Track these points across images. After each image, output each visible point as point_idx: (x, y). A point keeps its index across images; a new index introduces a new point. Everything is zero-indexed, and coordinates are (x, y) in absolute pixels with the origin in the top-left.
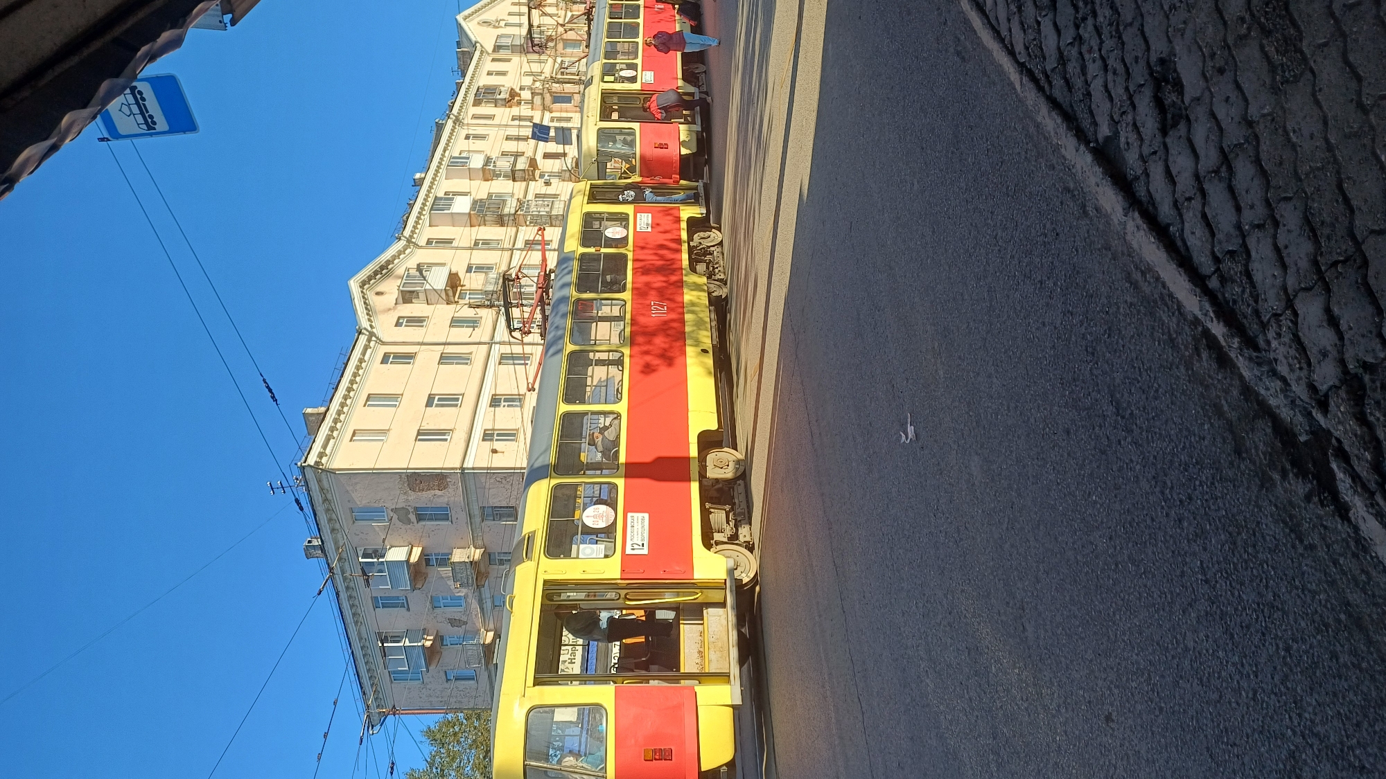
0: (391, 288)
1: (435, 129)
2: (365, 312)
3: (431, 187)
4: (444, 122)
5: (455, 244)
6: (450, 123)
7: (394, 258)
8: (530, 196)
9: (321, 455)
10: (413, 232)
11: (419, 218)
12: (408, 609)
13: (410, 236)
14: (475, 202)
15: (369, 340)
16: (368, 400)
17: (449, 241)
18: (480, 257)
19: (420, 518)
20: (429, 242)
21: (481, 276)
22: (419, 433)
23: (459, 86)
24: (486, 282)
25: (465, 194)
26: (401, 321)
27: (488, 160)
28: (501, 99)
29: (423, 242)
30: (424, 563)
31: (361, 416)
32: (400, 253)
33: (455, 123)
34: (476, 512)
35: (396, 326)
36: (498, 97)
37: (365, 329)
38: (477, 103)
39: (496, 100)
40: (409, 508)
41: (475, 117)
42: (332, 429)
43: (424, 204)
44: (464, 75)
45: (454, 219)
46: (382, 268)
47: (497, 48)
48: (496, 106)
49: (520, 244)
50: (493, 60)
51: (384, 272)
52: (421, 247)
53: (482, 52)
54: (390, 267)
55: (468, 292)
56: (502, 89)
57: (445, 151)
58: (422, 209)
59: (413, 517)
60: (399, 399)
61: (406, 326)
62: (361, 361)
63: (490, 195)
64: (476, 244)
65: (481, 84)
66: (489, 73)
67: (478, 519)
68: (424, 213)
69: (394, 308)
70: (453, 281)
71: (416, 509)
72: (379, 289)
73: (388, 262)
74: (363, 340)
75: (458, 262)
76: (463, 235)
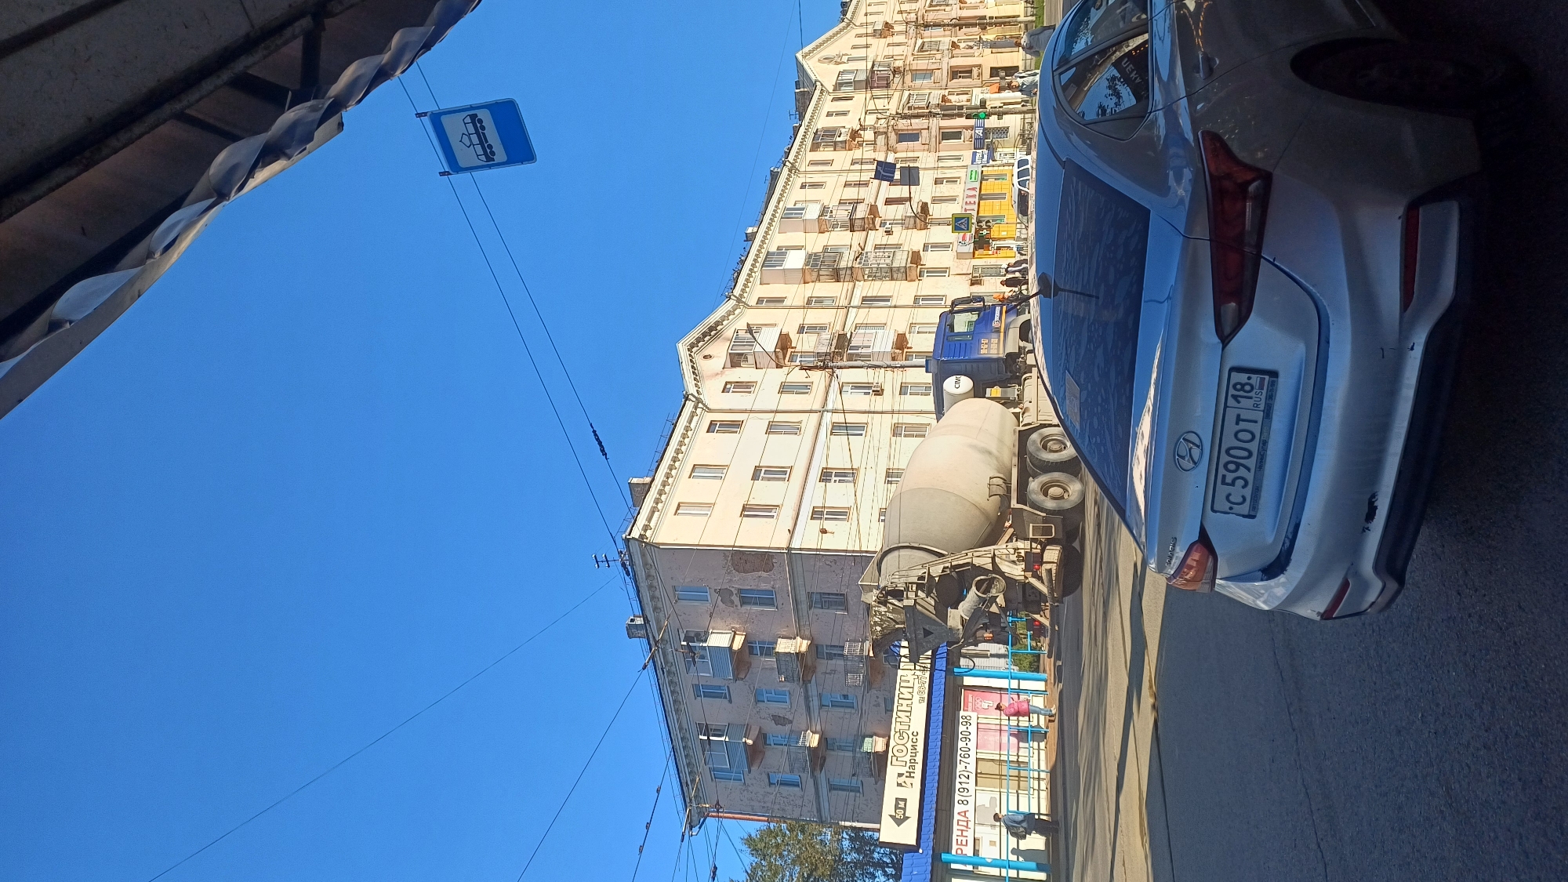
0: (719, 350)
1: (769, 178)
2: (693, 376)
3: (763, 242)
4: (779, 170)
5: (787, 303)
6: (785, 171)
7: (723, 318)
8: (869, 248)
9: (646, 528)
10: (743, 291)
11: (749, 275)
12: (730, 701)
13: (740, 295)
14: (809, 256)
15: (696, 407)
16: (693, 470)
17: (781, 300)
18: (814, 317)
19: (744, 601)
20: (760, 301)
21: (813, 338)
22: (744, 509)
23: (796, 130)
24: (819, 342)
25: (799, 248)
26: (728, 386)
27: (824, 210)
28: (841, 142)
29: (753, 302)
30: (747, 651)
31: (685, 488)
32: (730, 313)
33: (790, 171)
34: (803, 597)
35: (723, 392)
36: (838, 139)
37: (692, 394)
38: (815, 147)
39: (835, 142)
40: (733, 590)
41: (813, 163)
42: (657, 502)
43: (755, 260)
44: (802, 117)
45: (787, 276)
46: (711, 329)
47: (838, 86)
48: (835, 150)
49: (856, 301)
50: (834, 100)
51: (713, 333)
52: (751, 307)
53: (822, 92)
54: (719, 328)
55: (799, 354)
56: (843, 130)
57: (779, 202)
58: (753, 265)
59: (736, 599)
60: (725, 471)
61: (733, 392)
62: (687, 429)
63: (825, 248)
64: (809, 302)
65: (820, 127)
66: (829, 114)
67: (804, 606)
68: (755, 270)
69: (722, 373)
70: (784, 342)
71: (740, 591)
72: (706, 352)
73: (718, 323)
74: (690, 405)
75: (788, 321)
76: (795, 293)
